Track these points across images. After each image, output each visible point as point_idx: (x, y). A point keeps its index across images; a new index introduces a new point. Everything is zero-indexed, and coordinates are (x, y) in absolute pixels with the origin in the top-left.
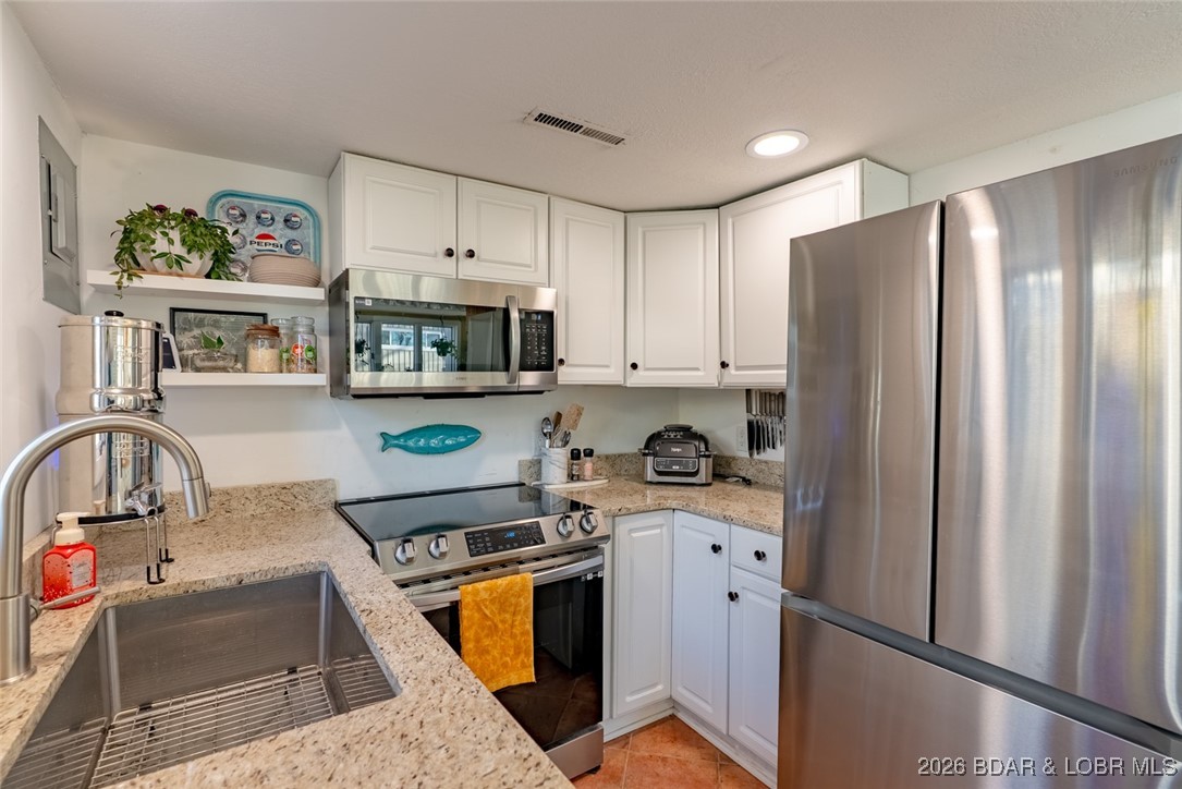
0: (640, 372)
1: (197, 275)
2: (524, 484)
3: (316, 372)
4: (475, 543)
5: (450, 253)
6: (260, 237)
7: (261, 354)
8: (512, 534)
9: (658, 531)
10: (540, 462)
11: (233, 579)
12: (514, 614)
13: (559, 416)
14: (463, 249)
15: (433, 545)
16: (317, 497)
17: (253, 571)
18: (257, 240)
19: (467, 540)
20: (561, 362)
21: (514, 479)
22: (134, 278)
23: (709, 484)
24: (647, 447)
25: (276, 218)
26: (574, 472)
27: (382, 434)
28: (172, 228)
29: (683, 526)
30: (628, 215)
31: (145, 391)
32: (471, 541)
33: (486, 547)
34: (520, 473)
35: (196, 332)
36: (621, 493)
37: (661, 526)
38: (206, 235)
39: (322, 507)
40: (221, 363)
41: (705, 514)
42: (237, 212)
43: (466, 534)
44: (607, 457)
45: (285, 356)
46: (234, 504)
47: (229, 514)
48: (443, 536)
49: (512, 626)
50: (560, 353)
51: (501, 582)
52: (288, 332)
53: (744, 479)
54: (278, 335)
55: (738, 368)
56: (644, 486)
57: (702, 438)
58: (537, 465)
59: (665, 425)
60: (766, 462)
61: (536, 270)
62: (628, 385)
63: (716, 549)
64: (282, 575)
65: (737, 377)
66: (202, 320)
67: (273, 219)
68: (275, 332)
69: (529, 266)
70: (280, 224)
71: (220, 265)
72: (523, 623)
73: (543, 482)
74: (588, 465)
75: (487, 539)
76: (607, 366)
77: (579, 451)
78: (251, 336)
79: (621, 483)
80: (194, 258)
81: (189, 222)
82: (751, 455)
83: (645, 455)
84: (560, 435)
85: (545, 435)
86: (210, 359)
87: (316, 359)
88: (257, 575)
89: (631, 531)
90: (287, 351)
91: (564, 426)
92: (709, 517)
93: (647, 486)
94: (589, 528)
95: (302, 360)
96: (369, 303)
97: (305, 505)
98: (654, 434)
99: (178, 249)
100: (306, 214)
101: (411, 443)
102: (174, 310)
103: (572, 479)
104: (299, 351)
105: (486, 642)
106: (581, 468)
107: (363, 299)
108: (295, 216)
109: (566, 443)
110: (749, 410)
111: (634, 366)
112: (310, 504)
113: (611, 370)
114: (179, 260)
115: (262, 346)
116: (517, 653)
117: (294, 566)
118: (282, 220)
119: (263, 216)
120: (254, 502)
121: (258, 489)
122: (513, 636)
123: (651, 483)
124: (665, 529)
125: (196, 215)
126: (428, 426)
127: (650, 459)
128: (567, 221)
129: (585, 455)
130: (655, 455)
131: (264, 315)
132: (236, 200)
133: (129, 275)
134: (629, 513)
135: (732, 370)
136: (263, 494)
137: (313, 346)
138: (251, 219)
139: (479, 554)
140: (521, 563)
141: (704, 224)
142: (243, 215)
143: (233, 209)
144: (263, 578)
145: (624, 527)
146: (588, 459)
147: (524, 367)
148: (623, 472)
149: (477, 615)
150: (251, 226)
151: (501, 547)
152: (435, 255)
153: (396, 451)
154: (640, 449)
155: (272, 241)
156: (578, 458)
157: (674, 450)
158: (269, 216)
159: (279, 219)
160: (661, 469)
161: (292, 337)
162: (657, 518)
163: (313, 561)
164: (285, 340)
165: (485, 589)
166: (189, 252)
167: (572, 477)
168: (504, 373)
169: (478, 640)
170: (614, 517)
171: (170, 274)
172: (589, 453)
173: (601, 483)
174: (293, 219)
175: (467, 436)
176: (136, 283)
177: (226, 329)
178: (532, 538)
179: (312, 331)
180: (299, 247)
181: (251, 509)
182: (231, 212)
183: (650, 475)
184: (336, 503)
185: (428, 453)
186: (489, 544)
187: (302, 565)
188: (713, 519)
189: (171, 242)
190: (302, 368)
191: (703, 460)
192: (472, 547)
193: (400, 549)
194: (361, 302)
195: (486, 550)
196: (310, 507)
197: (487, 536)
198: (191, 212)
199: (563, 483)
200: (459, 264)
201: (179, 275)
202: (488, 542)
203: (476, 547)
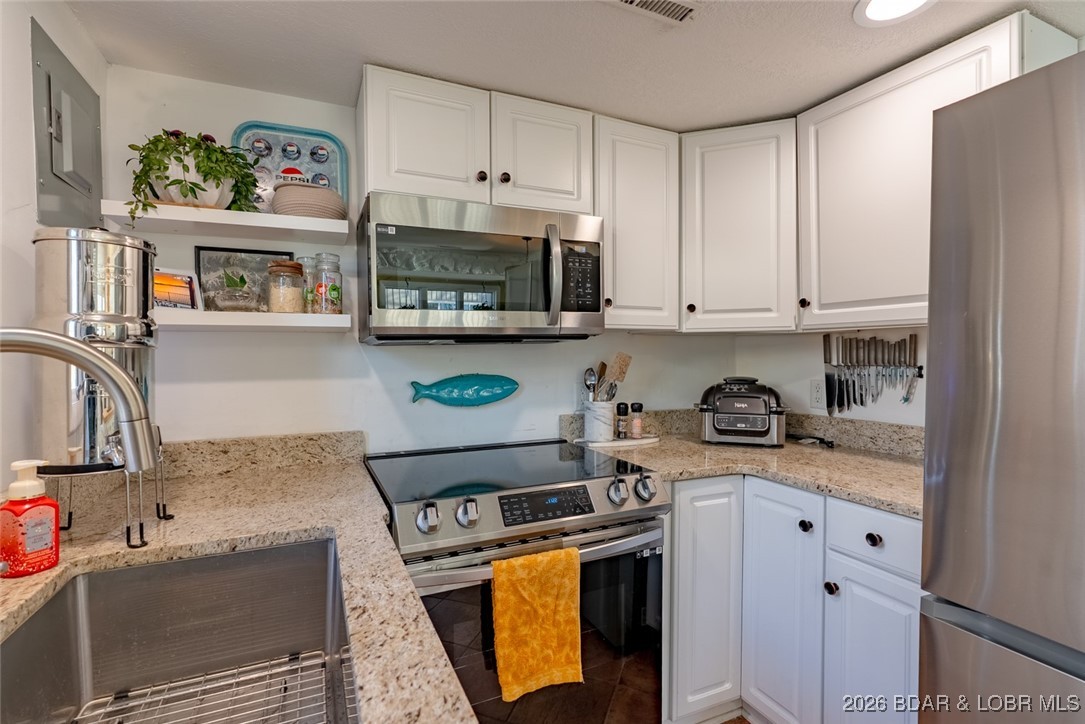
0: (698, 315)
1: (217, 206)
2: (565, 441)
3: (341, 313)
4: (511, 510)
5: (482, 177)
6: (285, 171)
7: (283, 292)
8: (554, 500)
9: (725, 500)
10: (582, 417)
11: (225, 546)
12: (557, 597)
13: (603, 366)
14: (497, 174)
15: (460, 511)
16: (345, 449)
17: (249, 535)
18: (283, 175)
19: (502, 505)
20: (609, 302)
21: (554, 435)
22: (149, 209)
23: (781, 446)
24: (705, 400)
25: (303, 151)
26: (620, 429)
27: (412, 383)
28: (187, 153)
29: (757, 496)
30: (684, 136)
31: (131, 320)
32: (506, 507)
33: (523, 515)
34: (561, 429)
35: (221, 272)
36: (677, 453)
37: (728, 494)
38: (222, 161)
39: (350, 461)
40: (241, 303)
41: (789, 482)
42: (262, 145)
43: (500, 498)
44: (656, 413)
45: (310, 297)
46: (260, 455)
47: (254, 465)
48: (472, 501)
49: (555, 612)
50: (607, 292)
51: (542, 558)
52: (313, 271)
53: (822, 441)
54: (302, 274)
55: (822, 306)
56: (702, 446)
57: (771, 392)
58: (579, 421)
59: (725, 377)
60: (852, 421)
61: (579, 197)
62: (684, 330)
63: (805, 526)
64: (282, 542)
65: (818, 318)
66: (228, 259)
67: (299, 152)
68: (298, 269)
69: (572, 194)
70: (306, 157)
71: (242, 196)
72: (568, 609)
73: (586, 439)
74: (636, 422)
75: (525, 505)
76: (660, 309)
77: (626, 405)
78: (275, 275)
79: (673, 443)
80: (211, 185)
81: (204, 147)
82: (830, 413)
83: (702, 410)
84: (605, 387)
85: (588, 387)
86: (232, 297)
87: (341, 300)
88: (253, 541)
89: (694, 499)
90: (312, 292)
91: (609, 377)
92: (795, 485)
93: (705, 446)
94: (646, 495)
95: (326, 300)
96: (392, 231)
97: (332, 458)
98: (712, 388)
99: (193, 176)
100: (333, 146)
101: (444, 394)
102: (198, 249)
103: (619, 436)
104: (323, 290)
105: (524, 631)
106: (629, 424)
107: (387, 226)
108: (322, 149)
109: (611, 396)
110: (827, 360)
111: (692, 308)
112: (338, 457)
113: (665, 313)
114: (194, 189)
115: (283, 284)
116: (561, 646)
117: (296, 532)
118: (309, 153)
119: (289, 148)
120: (280, 453)
121: (284, 440)
122: (556, 624)
123: (709, 443)
124: (733, 497)
125: (213, 140)
126: (462, 376)
127: (708, 416)
128: (614, 142)
129: (634, 410)
130: (715, 411)
131: (290, 255)
132: (262, 132)
133: (144, 205)
134: (692, 478)
135: (814, 309)
136: (290, 444)
137: (338, 284)
138: (277, 152)
139: (515, 523)
140: (566, 534)
141: (778, 138)
142: (269, 148)
143: (259, 142)
144: (260, 545)
145: (685, 494)
146: (637, 414)
147: (565, 308)
148: (674, 430)
149: (513, 598)
150: (277, 159)
151: (541, 516)
152: (467, 180)
153: (429, 403)
154: (696, 405)
155: (298, 176)
156: (626, 413)
157: (739, 406)
158: (295, 149)
159: (306, 152)
160: (723, 427)
161: (317, 277)
162: (724, 485)
163: (319, 526)
164: (309, 279)
165: (523, 566)
166: (205, 181)
167: (618, 435)
168: (543, 313)
169: (514, 629)
170: (673, 482)
171: (187, 205)
172: (638, 408)
173: (650, 442)
174: (320, 152)
175: (503, 387)
176: (151, 214)
177: (252, 270)
178: (578, 506)
179: (337, 269)
180: (326, 182)
181: (278, 460)
182: (257, 145)
183: (709, 433)
184: (365, 456)
185: (462, 405)
186: (527, 512)
187: (306, 531)
188: (802, 488)
189: (186, 168)
190: (326, 308)
191: (774, 418)
192: (508, 514)
193: (421, 514)
194: (383, 230)
195: (524, 518)
196: (338, 460)
197: (525, 501)
198: (208, 138)
199: (608, 441)
200: (493, 190)
201: (196, 206)
202: (526, 508)
203: (512, 515)
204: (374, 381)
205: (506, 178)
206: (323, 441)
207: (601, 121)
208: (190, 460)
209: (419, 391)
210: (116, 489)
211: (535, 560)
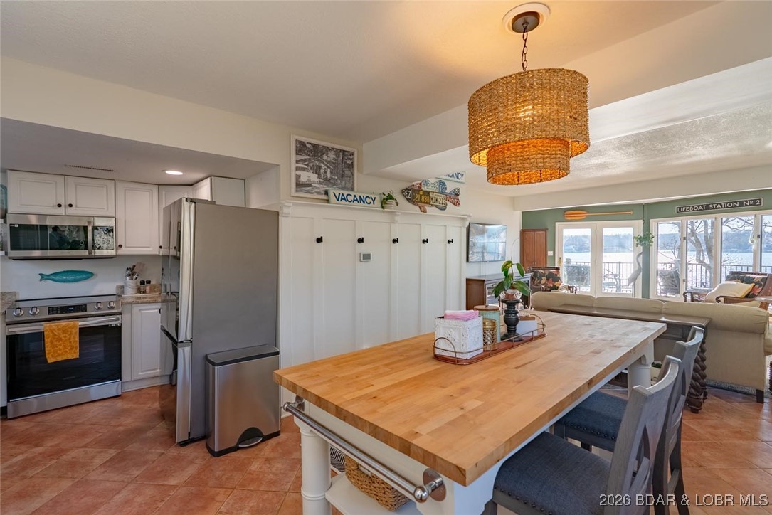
2: (117, 294)
4: (53, 311)
5: (60, 205)
8: (72, 308)
12: (70, 334)
13: (134, 267)
14: (66, 204)
15: (30, 310)
19: (49, 309)
20: (120, 246)
21: (113, 292)
26: (141, 290)
27: (40, 274)
30: (160, 187)
33: (57, 312)
34: (116, 290)
48: (35, 307)
49: (70, 339)
58: (123, 287)
62: (161, 255)
72: (74, 338)
73: (124, 294)
74: (148, 287)
75: (58, 309)
76: (149, 247)
77: (144, 281)
85: (128, 275)
89: (140, 310)
96: (17, 226)
103: (140, 293)
105: (56, 343)
106: (145, 288)
111: (161, 247)
116: (72, 349)
122: (70, 342)
126: (65, 271)
128: (125, 190)
139: (53, 314)
145: (137, 308)
146: (148, 284)
147: (95, 249)
149: (51, 334)
151: (65, 312)
152: (54, 206)
156: (143, 284)
168: (85, 250)
169: (52, 342)
172: (149, 282)
175: (88, 275)
178: (81, 310)
184: (14, 300)
185: (65, 282)
186: (59, 311)
192: (51, 312)
193: (15, 311)
194: (13, 225)
199: (132, 294)
200: (67, 209)
205: (70, 206)
207: (118, 184)
209: (44, 277)
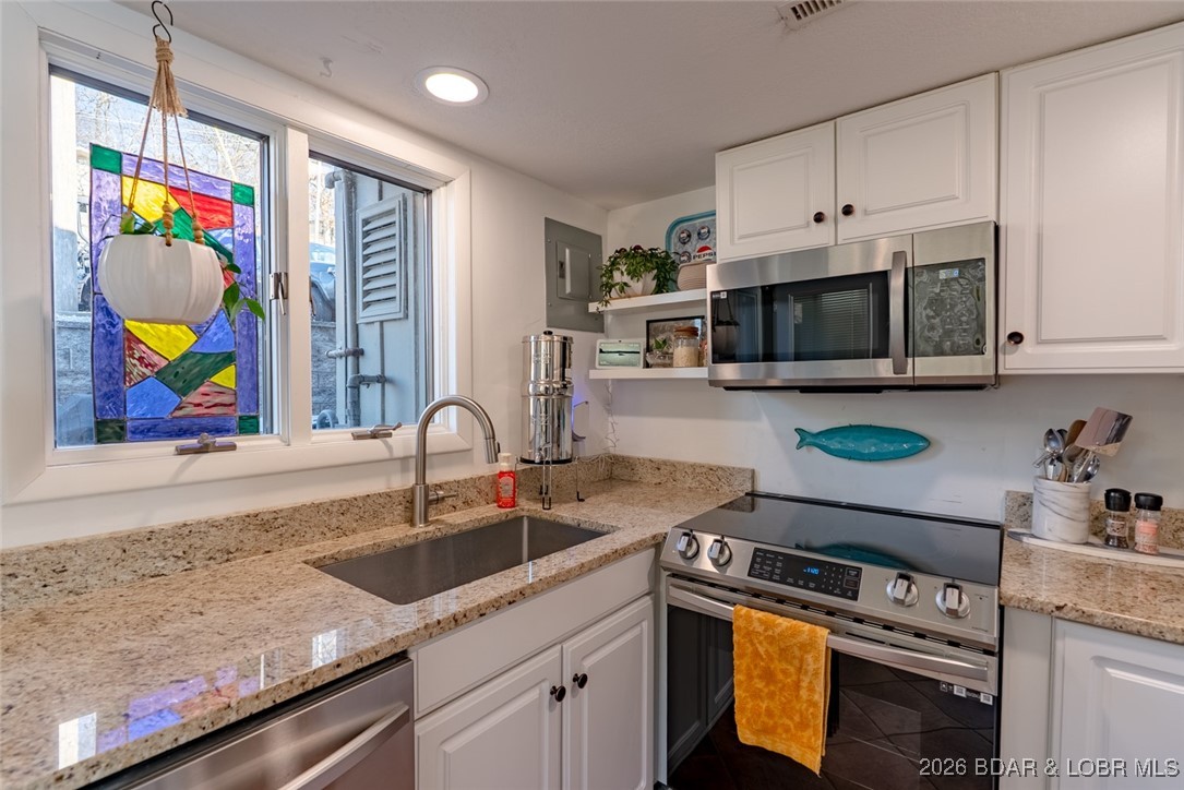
1: (644, 294)
4: (762, 564)
5: (819, 218)
7: (681, 351)
8: (815, 571)
10: (1031, 500)
12: (799, 671)
14: (841, 208)
16: (736, 483)
18: (697, 254)
19: (754, 556)
20: (1016, 338)
25: (712, 230)
27: (797, 429)
28: (625, 263)
31: (556, 382)
32: (759, 560)
33: (772, 573)
34: (1003, 509)
39: (740, 494)
42: (685, 235)
43: (757, 550)
46: (678, 476)
47: (675, 482)
48: (719, 542)
49: (797, 685)
50: (1006, 325)
51: (784, 622)
54: (696, 334)
61: (968, 198)
66: (664, 327)
67: (709, 232)
68: (693, 331)
70: (714, 234)
73: (1029, 531)
74: (1144, 524)
75: (779, 564)
77: (1126, 495)
86: (656, 357)
89: (1101, 661)
96: (724, 295)
97: (726, 489)
99: (625, 278)
102: (648, 322)
103: (1103, 541)
105: (760, 684)
107: (719, 292)
113: (1171, 345)
114: (627, 286)
115: (682, 345)
119: (703, 231)
120: (691, 477)
121: (693, 466)
126: (851, 426)
129: (1141, 505)
132: (685, 225)
136: (697, 471)
138: (695, 237)
139: (760, 576)
140: (831, 614)
142: (689, 236)
143: (683, 233)
144: (590, 527)
145: (1079, 644)
146: (1147, 512)
147: (911, 353)
149: (749, 647)
150: (694, 243)
151: (790, 580)
155: (708, 252)
156: (1122, 507)
158: (706, 230)
165: (759, 619)
166: (631, 279)
167: (1101, 539)
169: (750, 677)
170: (1052, 617)
172: (1151, 503)
175: (914, 443)
176: (609, 308)
177: (672, 333)
178: (841, 587)
181: (690, 482)
182: (682, 236)
184: (751, 493)
185: (850, 458)
186: (777, 571)
187: (612, 527)
189: (622, 273)
192: (756, 566)
194: (717, 296)
195: (771, 576)
196: (731, 491)
197: (780, 561)
198: (638, 247)
199: (1065, 542)
200: (839, 226)
201: (629, 297)
202: (778, 568)
203: (761, 568)
204: (764, 424)
205: (848, 210)
206: (720, 473)
208: (641, 471)
209: (806, 438)
210: (599, 481)
211: (774, 621)
